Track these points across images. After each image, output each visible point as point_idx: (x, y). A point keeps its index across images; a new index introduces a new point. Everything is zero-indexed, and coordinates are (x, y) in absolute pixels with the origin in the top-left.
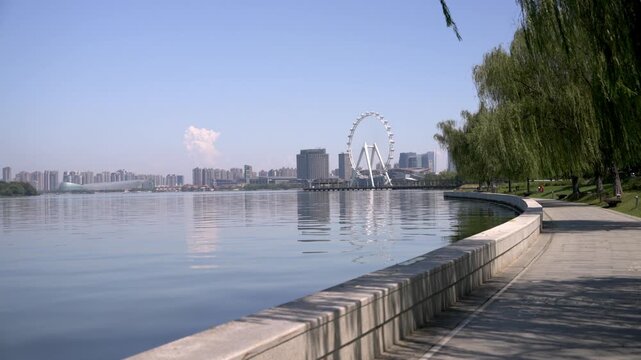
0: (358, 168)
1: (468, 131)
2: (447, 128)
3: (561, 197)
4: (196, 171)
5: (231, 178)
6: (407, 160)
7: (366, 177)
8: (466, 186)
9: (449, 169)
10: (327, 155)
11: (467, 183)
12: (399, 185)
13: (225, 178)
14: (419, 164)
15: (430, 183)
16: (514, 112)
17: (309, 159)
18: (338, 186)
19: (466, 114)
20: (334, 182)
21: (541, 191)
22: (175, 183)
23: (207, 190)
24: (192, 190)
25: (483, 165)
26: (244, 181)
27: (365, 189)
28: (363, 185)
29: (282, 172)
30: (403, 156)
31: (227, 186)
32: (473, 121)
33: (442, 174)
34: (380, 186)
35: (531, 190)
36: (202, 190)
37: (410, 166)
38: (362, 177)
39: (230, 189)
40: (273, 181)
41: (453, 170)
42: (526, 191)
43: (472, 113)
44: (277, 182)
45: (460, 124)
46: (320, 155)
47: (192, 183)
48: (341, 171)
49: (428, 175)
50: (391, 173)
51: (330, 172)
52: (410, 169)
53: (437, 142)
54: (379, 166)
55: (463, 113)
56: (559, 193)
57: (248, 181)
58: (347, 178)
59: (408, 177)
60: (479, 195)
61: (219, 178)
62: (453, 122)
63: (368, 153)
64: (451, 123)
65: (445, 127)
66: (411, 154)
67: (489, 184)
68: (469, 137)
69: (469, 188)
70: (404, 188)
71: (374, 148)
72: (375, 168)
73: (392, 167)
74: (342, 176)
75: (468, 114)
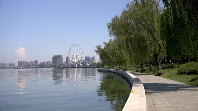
0: (72, 61)
1: (106, 49)
2: (99, 48)
3: (137, 71)
4: (19, 62)
5: (31, 64)
6: (87, 59)
7: (74, 64)
8: (105, 67)
9: (100, 62)
10: (62, 57)
11: (105, 66)
12: (85, 67)
13: (29, 64)
14: (91, 60)
15: (94, 66)
16: (123, 40)
17: (56, 58)
18: (65, 67)
19: (105, 43)
20: (64, 66)
21: (130, 69)
22: (12, 66)
23: (23, 68)
24: (17, 68)
25: (110, 60)
26: (35, 65)
27: (74, 68)
28: (73, 67)
29: (48, 62)
30: (86, 57)
31: (29, 67)
32: (107, 45)
33: (98, 63)
34: (79, 67)
35: (126, 68)
36: (21, 68)
37: (88, 61)
38: (73, 64)
39: (30, 68)
40: (45, 65)
41: (101, 62)
42: (125, 69)
43: (107, 43)
44: (46, 66)
45: (103, 47)
46: (60, 57)
47: (17, 66)
48: (66, 62)
49: (93, 64)
50: (82, 63)
51: (63, 62)
52: (88, 62)
53: (95, 52)
54: (79, 61)
55: (104, 43)
56: (136, 70)
57: (36, 66)
58: (68, 64)
59: (87, 64)
60: (109, 70)
61: (27, 64)
62: (101, 46)
63: (75, 56)
64: (100, 46)
65: (98, 47)
66: (88, 57)
67: (112, 66)
68: (106, 51)
69: (106, 68)
70: (86, 67)
71: (77, 55)
72: (77, 61)
73: (83, 61)
74: (67, 64)
75: (106, 43)
